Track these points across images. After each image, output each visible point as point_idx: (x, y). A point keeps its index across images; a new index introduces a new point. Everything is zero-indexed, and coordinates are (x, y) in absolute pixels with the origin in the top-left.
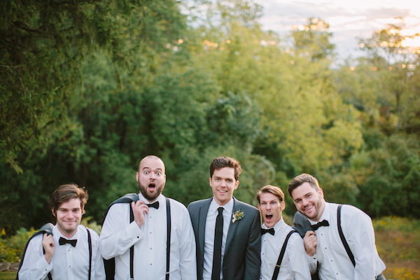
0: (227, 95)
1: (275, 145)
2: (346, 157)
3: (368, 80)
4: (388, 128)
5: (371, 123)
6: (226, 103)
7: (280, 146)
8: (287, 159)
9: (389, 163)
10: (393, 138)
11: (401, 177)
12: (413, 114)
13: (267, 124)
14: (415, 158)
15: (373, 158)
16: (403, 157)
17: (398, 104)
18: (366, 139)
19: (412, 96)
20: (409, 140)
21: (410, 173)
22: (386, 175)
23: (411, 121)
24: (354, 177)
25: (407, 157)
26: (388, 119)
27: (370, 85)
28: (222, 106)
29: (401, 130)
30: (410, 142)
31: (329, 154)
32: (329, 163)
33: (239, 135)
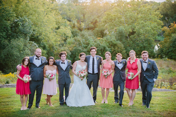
0: (18, 18)
1: (37, 37)
2: (65, 40)
3: (72, 9)
4: (81, 28)
5: (74, 27)
6: (18, 21)
7: (40, 37)
8: (43, 42)
9: (82, 42)
10: (83, 32)
11: (86, 47)
12: (90, 23)
13: (34, 29)
14: (91, 40)
15: (76, 40)
16: (87, 39)
17: (84, 19)
18: (72, 33)
19: (89, 15)
20: (89, 32)
21: (90, 45)
22: (80, 47)
23: (89, 25)
24: (69, 48)
25: (88, 39)
26: (80, 25)
27: (73, 11)
28: (17, 22)
29: (85, 29)
30: (89, 33)
31: (59, 39)
32: (59, 43)
33: (24, 33)
